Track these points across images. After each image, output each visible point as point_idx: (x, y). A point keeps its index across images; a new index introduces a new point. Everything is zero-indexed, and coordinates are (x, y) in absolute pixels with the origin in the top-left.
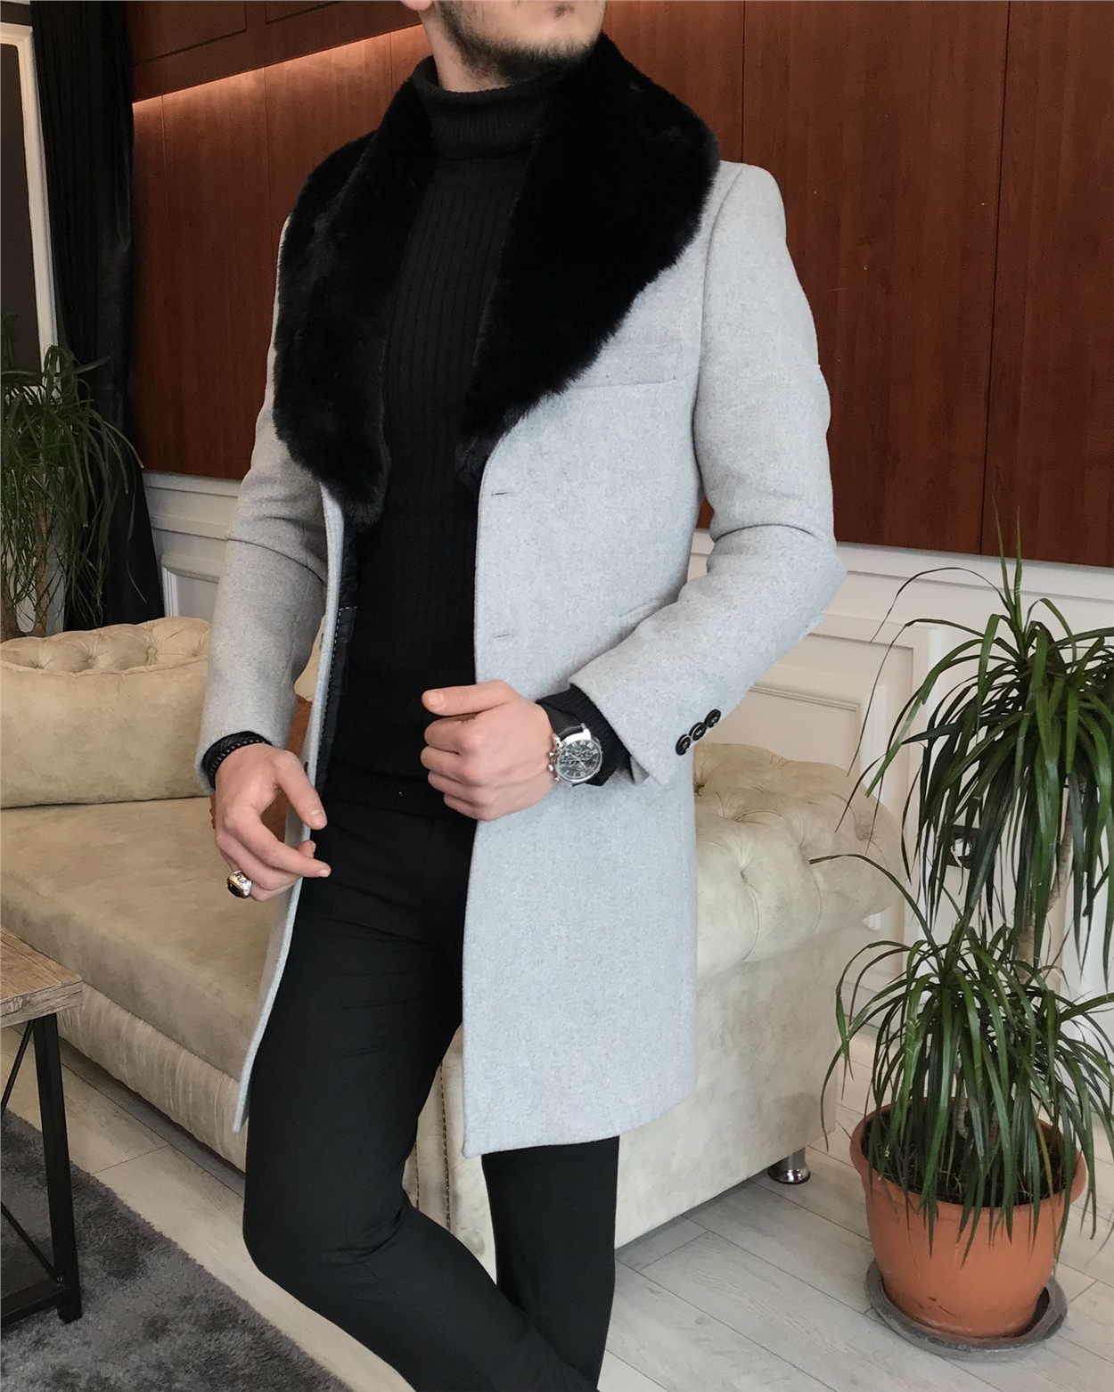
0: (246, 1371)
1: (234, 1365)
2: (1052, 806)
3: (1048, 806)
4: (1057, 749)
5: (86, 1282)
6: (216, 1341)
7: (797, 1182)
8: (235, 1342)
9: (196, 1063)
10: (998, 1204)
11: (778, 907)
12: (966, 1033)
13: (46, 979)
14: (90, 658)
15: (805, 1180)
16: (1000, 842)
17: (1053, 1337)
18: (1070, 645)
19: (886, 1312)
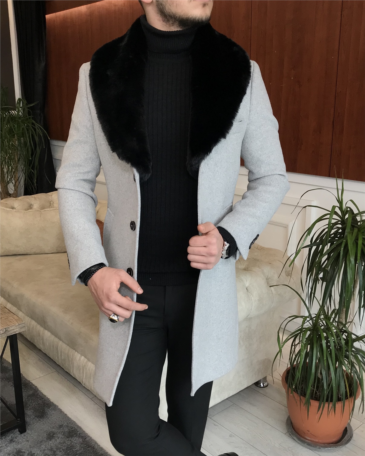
0: (80, 452)
1: (76, 449)
2: (352, 273)
3: (351, 272)
4: (355, 253)
5: (27, 419)
6: (70, 441)
7: (264, 387)
8: (76, 441)
9: (64, 346)
10: (331, 401)
11: (259, 300)
12: (321, 345)
13: (13, 322)
14: (31, 205)
15: (267, 386)
16: (334, 284)
17: (348, 444)
18: (359, 215)
19: (293, 434)
